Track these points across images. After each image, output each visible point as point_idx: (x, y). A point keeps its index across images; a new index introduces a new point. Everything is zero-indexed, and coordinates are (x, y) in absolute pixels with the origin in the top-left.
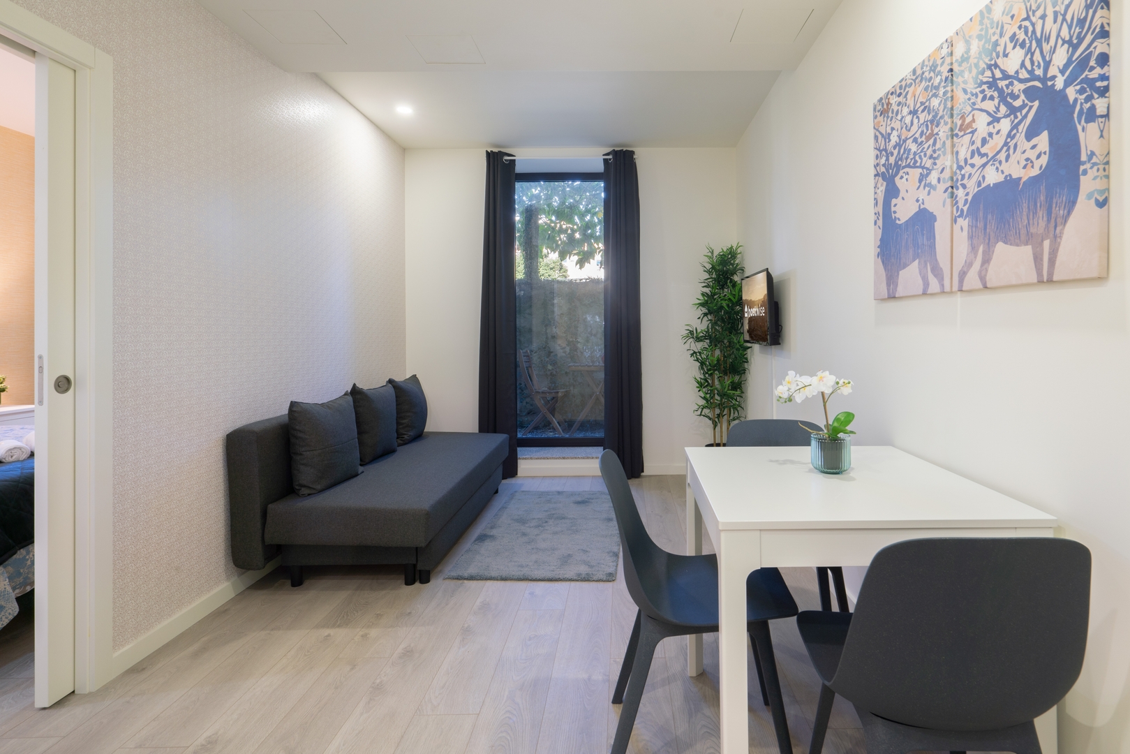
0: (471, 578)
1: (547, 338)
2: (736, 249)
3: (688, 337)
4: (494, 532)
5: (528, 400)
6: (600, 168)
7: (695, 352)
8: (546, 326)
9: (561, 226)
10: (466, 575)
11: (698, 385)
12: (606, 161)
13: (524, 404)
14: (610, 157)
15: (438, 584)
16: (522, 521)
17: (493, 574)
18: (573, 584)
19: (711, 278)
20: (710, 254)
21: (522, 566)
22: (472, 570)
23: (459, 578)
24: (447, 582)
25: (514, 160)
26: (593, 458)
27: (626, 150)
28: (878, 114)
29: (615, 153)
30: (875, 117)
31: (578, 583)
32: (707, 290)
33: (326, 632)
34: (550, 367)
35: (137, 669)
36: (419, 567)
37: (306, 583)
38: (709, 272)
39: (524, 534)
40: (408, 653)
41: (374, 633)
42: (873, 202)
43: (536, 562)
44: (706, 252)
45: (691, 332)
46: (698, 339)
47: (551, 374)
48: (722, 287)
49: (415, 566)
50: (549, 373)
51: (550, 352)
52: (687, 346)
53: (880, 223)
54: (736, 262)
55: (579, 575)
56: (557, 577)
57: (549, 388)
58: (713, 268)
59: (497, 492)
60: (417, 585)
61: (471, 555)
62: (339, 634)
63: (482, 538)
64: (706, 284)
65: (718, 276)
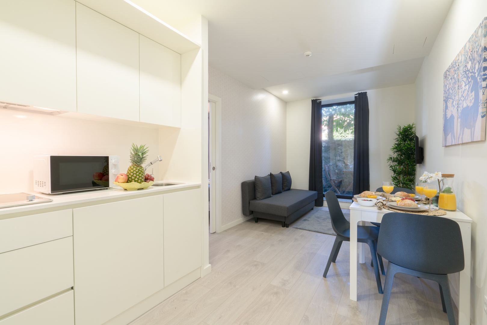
0: (300, 229)
1: (336, 161)
2: (412, 125)
3: (389, 160)
4: (309, 219)
5: (328, 182)
6: (353, 99)
7: (392, 166)
8: (336, 156)
9: (344, 119)
10: (299, 227)
11: (393, 179)
12: (356, 97)
13: (327, 184)
14: (357, 95)
15: (290, 229)
16: (318, 218)
17: (306, 229)
18: (330, 235)
19: (400, 138)
20: (399, 128)
21: (316, 229)
22: (301, 227)
23: (296, 228)
24: (293, 228)
25: (321, 101)
26: (348, 203)
27: (363, 92)
28: (445, 77)
29: (359, 94)
30: (444, 79)
31: (332, 236)
32: (397, 142)
33: (262, 232)
34: (337, 171)
35: (226, 231)
36: (286, 223)
37: (258, 222)
38: (399, 136)
39: (318, 221)
40: (281, 240)
41: (273, 235)
42: (443, 110)
43: (320, 228)
44: (397, 127)
45: (391, 158)
46: (394, 161)
47: (337, 174)
48: (405, 141)
49: (285, 222)
50: (336, 173)
51: (337, 166)
52: (389, 163)
53: (444, 118)
54: (412, 131)
55: (333, 233)
56: (326, 233)
57: (337, 178)
58: (400, 133)
59: (312, 209)
60: (285, 228)
61: (301, 223)
62: (265, 234)
63: (305, 220)
64: (397, 140)
65: (403, 137)
